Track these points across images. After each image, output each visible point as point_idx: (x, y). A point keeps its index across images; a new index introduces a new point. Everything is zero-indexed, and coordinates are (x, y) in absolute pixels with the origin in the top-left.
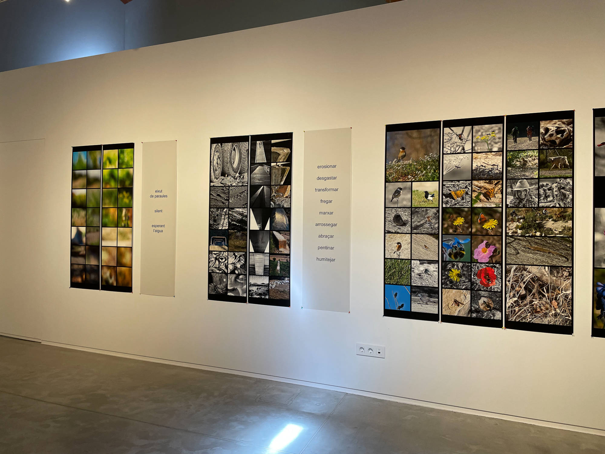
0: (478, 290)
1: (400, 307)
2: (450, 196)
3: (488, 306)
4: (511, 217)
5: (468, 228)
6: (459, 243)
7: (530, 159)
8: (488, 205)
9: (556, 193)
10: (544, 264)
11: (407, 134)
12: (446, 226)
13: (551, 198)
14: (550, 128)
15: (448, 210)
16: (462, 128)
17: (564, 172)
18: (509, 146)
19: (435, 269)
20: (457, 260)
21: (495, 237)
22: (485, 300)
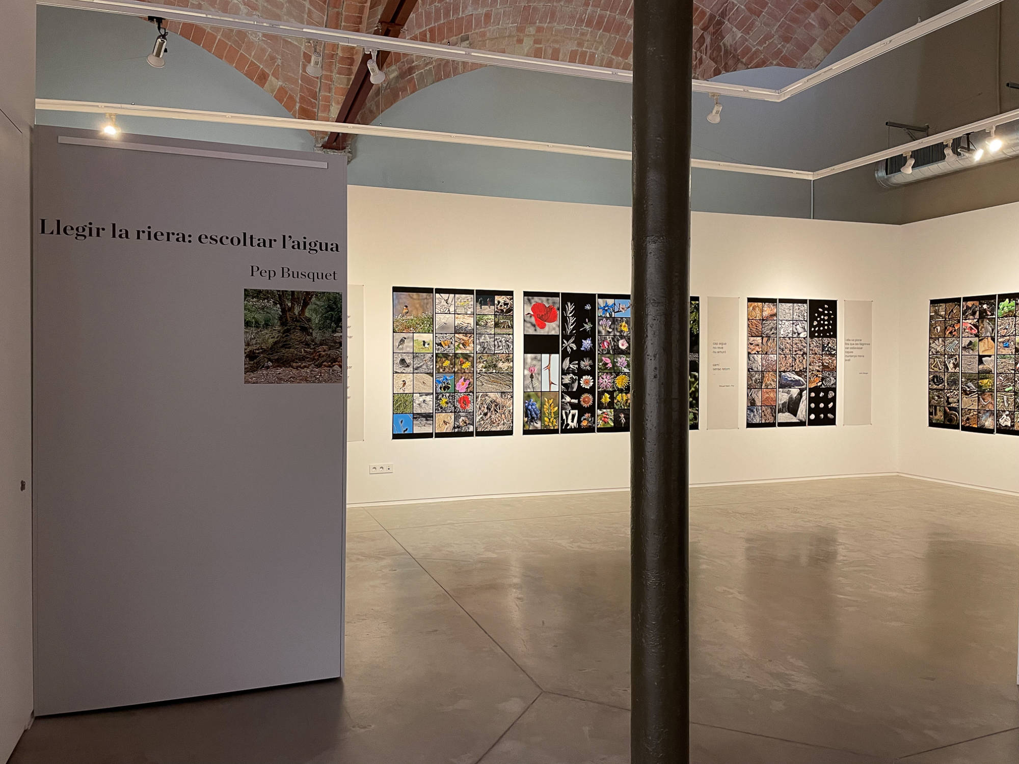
0: (459, 412)
1: (405, 431)
2: (440, 344)
3: (465, 423)
4: (479, 360)
5: (452, 368)
6: (446, 379)
7: (489, 321)
8: (465, 352)
9: (504, 344)
10: (498, 391)
11: (409, 295)
12: (438, 367)
13: (501, 348)
14: (500, 301)
15: (439, 355)
16: (448, 295)
17: (508, 331)
18: (477, 311)
19: (430, 400)
20: (445, 392)
21: (470, 374)
22: (463, 418)
